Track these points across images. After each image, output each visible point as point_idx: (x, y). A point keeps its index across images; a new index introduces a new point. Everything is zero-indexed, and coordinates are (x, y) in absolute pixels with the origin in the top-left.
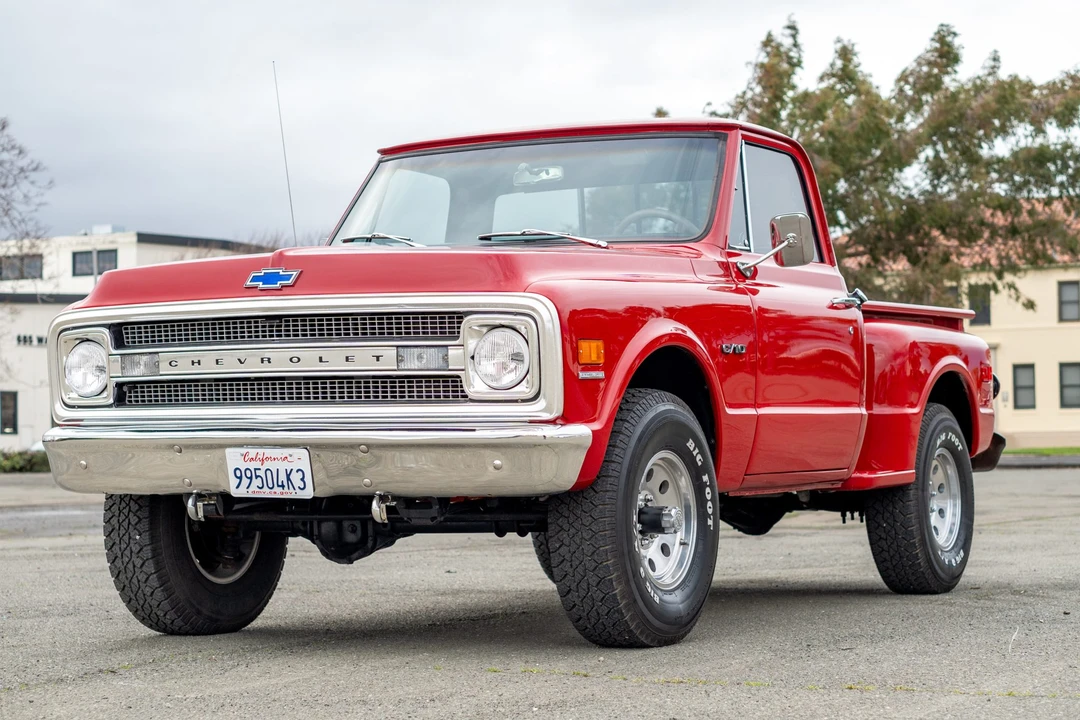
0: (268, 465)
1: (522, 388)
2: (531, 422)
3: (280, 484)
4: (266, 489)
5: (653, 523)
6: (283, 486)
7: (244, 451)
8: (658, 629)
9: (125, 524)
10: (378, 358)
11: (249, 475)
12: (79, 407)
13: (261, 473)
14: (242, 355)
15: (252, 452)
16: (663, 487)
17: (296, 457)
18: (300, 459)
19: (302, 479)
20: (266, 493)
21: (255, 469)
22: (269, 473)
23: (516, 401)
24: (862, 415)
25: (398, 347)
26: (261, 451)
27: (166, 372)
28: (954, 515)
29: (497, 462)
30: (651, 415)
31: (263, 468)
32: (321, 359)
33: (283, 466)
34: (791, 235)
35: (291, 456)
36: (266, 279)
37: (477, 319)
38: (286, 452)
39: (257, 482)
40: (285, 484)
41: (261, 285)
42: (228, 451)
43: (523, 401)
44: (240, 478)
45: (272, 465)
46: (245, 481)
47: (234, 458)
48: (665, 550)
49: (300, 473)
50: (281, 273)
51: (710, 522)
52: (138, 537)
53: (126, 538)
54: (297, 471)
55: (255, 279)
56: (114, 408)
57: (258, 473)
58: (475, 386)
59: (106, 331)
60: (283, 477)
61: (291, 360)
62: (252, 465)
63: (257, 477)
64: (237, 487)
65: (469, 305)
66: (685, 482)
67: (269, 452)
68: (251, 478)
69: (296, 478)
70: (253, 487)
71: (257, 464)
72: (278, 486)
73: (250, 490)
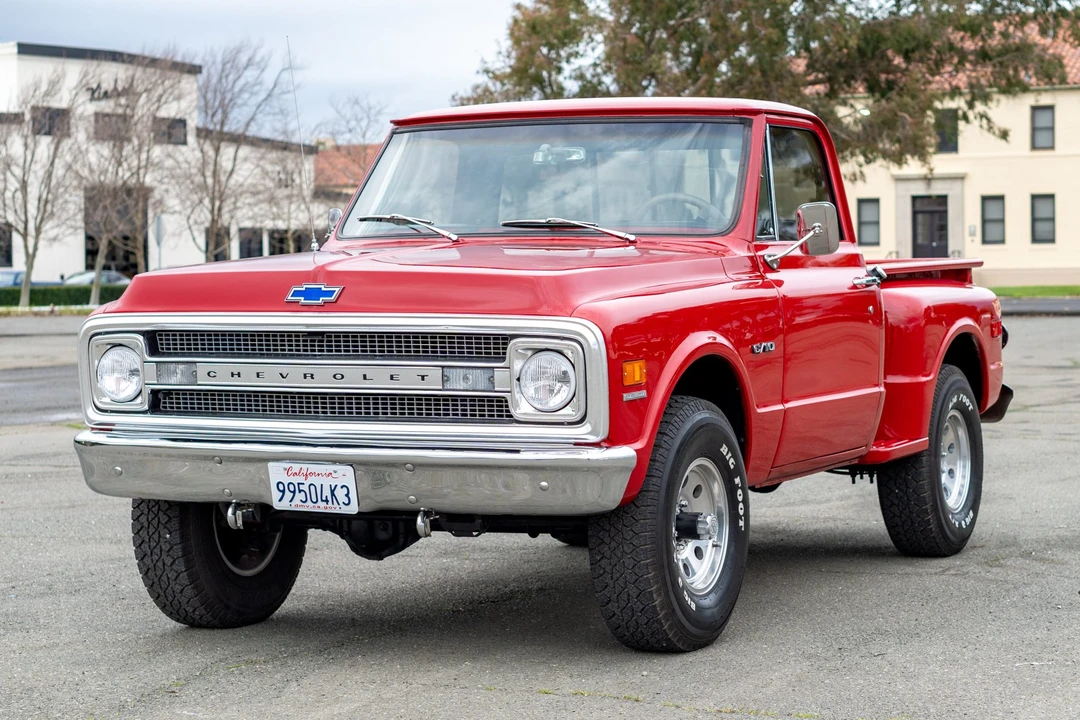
0: (311, 480)
1: (568, 410)
2: (576, 444)
3: (324, 498)
4: (309, 503)
5: (689, 529)
6: (327, 501)
7: (287, 465)
8: (694, 636)
9: (155, 522)
10: (423, 378)
11: (292, 489)
12: (112, 412)
13: (305, 488)
14: (284, 370)
15: (296, 467)
16: (697, 491)
17: (340, 473)
18: (346, 476)
19: (347, 495)
20: (309, 507)
21: (299, 484)
22: (312, 488)
23: (562, 424)
24: (881, 392)
25: (443, 367)
26: (305, 466)
27: (204, 383)
28: (964, 477)
29: (544, 484)
30: (688, 426)
31: (307, 483)
32: (365, 377)
33: (327, 482)
34: (817, 224)
35: (335, 472)
36: (308, 294)
37: (523, 342)
38: (331, 468)
39: (300, 496)
40: (329, 499)
41: (302, 300)
42: (271, 465)
43: (570, 424)
44: (283, 492)
45: (317, 481)
46: (288, 495)
47: (276, 472)
48: (698, 552)
49: (345, 489)
50: (323, 289)
51: (741, 523)
52: (168, 536)
53: (156, 536)
54: (342, 487)
55: (296, 294)
56: (149, 415)
57: (302, 487)
58: (522, 408)
59: (141, 338)
60: (327, 493)
61: (334, 376)
62: (296, 480)
63: (300, 491)
64: (280, 500)
65: (515, 328)
66: (718, 488)
67: (313, 468)
68: (294, 492)
69: (340, 494)
70: (297, 501)
71: (301, 479)
72: (322, 500)
73: (293, 503)
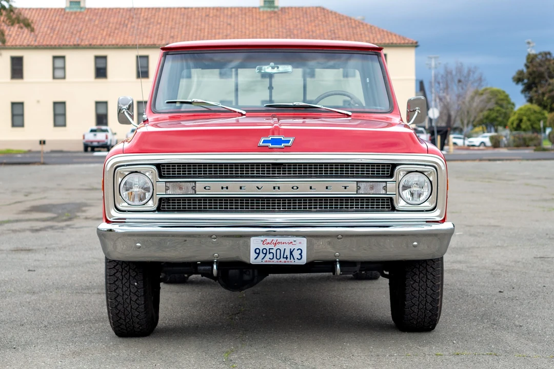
0: (278, 246)
1: (427, 204)
2: (427, 222)
3: (285, 256)
4: (275, 259)
6: (287, 258)
7: (263, 238)
9: (127, 276)
10: (345, 188)
11: (265, 252)
12: (129, 211)
13: (274, 251)
14: (260, 185)
15: (269, 239)
17: (298, 242)
18: (303, 243)
19: (300, 254)
20: (275, 262)
21: (270, 249)
22: (278, 251)
23: (423, 211)
25: (357, 181)
26: (275, 239)
27: (201, 193)
29: (415, 243)
31: (275, 248)
32: (311, 188)
33: (289, 247)
35: (295, 241)
37: (404, 168)
38: (292, 239)
39: (269, 256)
40: (289, 257)
41: (270, 145)
42: (252, 239)
43: (427, 211)
44: (259, 254)
45: (282, 247)
46: (262, 255)
47: (256, 243)
49: (300, 251)
50: (283, 139)
52: (136, 284)
53: (127, 284)
54: (298, 250)
55: (265, 142)
56: (157, 212)
57: (271, 251)
58: (401, 204)
59: (154, 167)
60: (288, 253)
61: (293, 188)
62: (268, 247)
63: (270, 253)
64: (256, 259)
65: (401, 160)
67: (280, 239)
68: (266, 254)
69: (296, 254)
70: (267, 258)
71: (272, 246)
72: (284, 258)
73: (265, 259)
